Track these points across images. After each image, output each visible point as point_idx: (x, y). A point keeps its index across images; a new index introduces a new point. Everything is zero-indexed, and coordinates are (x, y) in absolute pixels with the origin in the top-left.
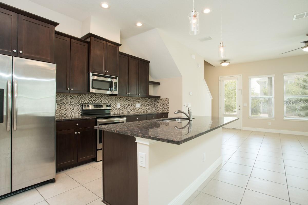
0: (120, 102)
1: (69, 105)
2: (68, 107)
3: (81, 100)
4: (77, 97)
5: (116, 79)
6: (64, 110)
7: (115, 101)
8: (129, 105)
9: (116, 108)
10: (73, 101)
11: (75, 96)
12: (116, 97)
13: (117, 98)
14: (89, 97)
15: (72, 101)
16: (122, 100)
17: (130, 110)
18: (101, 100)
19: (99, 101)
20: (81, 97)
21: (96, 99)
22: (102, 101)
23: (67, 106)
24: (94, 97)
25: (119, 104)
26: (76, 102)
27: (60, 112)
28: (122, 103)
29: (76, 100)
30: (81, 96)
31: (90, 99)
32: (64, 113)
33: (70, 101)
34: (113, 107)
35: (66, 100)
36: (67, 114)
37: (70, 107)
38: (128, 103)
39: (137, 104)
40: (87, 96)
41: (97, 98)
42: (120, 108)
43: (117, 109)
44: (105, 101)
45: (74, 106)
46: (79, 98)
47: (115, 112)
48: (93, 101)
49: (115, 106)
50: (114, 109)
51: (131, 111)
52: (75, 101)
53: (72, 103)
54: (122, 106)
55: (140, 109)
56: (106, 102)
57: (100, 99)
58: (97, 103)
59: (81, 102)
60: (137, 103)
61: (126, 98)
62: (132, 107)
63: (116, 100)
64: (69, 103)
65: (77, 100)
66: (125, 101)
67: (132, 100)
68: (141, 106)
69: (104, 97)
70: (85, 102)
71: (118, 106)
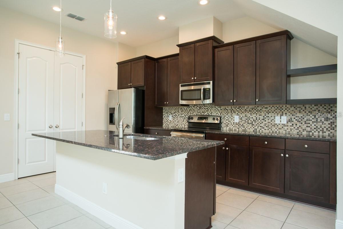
0: (239, 114)
1: (180, 117)
2: (179, 119)
3: (190, 112)
4: (187, 109)
5: (209, 83)
6: (177, 121)
7: (230, 112)
8: (258, 119)
9: (232, 122)
10: (183, 113)
11: (185, 108)
12: (233, 107)
13: (234, 109)
14: (197, 109)
15: (182, 113)
16: (243, 111)
17: (260, 128)
18: (211, 111)
19: (208, 112)
20: (189, 109)
21: (205, 111)
22: (212, 112)
23: (178, 118)
24: (203, 109)
25: (238, 116)
26: (186, 115)
27: (174, 123)
28: (244, 115)
29: (186, 112)
30: (189, 108)
31: (198, 111)
32: (177, 124)
33: (181, 113)
34: (227, 121)
35: (178, 112)
36: (178, 125)
37: (181, 119)
38: (255, 115)
39: (277, 118)
40: (195, 108)
41: (206, 110)
42: (240, 123)
43: (235, 124)
44: (216, 112)
45: (184, 118)
46: (188, 110)
47: (231, 128)
48: (201, 112)
49: (230, 119)
50: (230, 124)
51: (262, 129)
52: (185, 113)
53: (182, 116)
54: (243, 119)
55: (286, 128)
56: (217, 113)
57: (210, 110)
58: (206, 115)
59: (189, 115)
60: (279, 115)
61: (251, 107)
62: (265, 122)
63: (233, 111)
64: (180, 115)
65: (187, 112)
66: (250, 112)
67: (265, 109)
68: (290, 121)
69: (215, 107)
70: (193, 115)
71: (237, 119)
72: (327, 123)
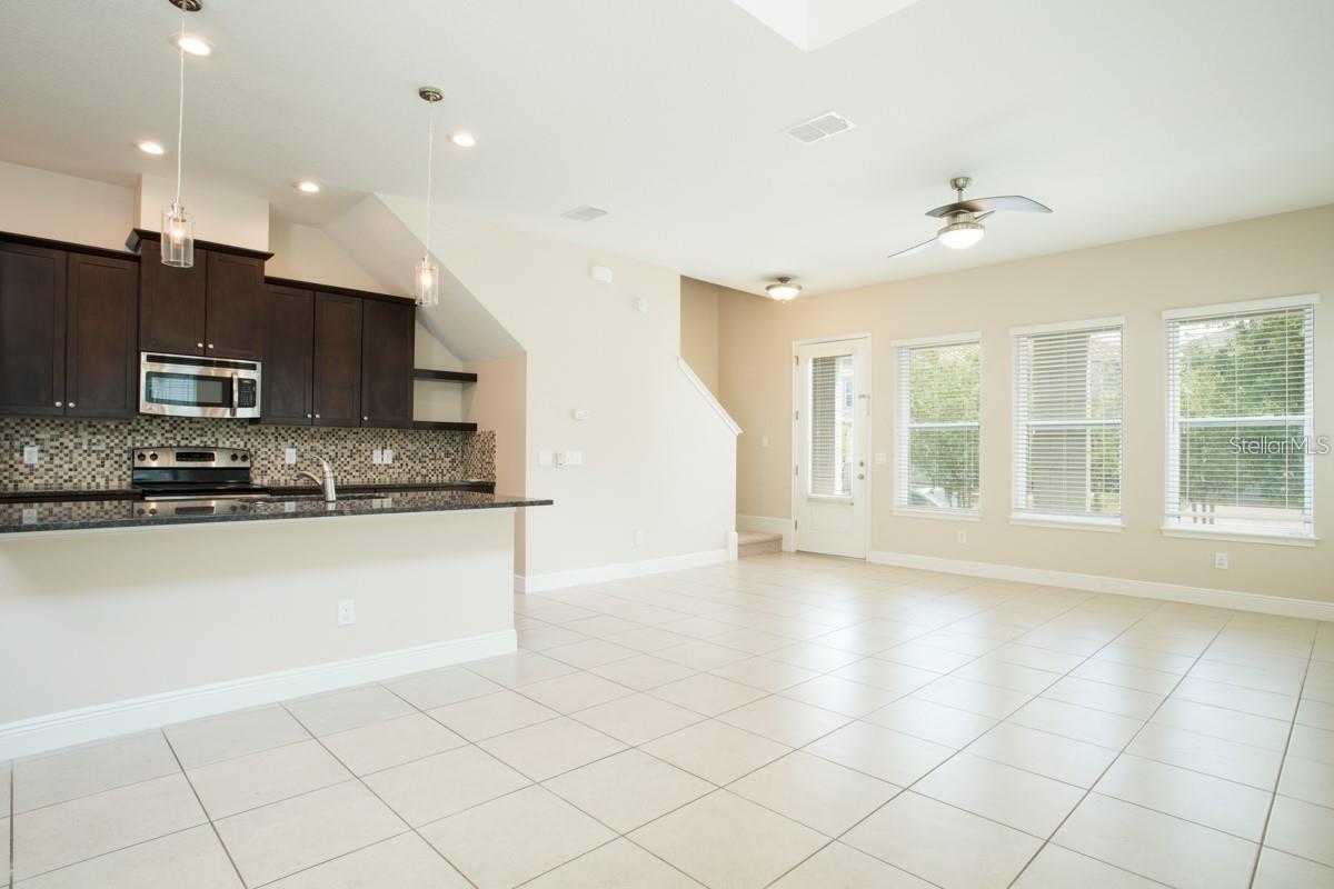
0: (296, 444)
1: (85, 451)
2: (80, 459)
3: (134, 438)
4: (117, 427)
5: (253, 367)
6: (66, 467)
7: (273, 440)
8: (339, 455)
9: (279, 463)
10: (99, 440)
11: (108, 423)
12: (280, 428)
13: (283, 432)
14: (163, 428)
15: (94, 441)
16: (306, 438)
17: (343, 474)
18: (213, 436)
19: (205, 439)
20: (130, 427)
21: (194, 436)
22: (217, 439)
23: (75, 455)
24: (187, 428)
25: (294, 450)
26: (112, 444)
27: (51, 473)
28: (308, 448)
29: (112, 437)
30: (130, 424)
31: (167, 435)
32: (66, 477)
33: (90, 440)
34: (266, 462)
35: (72, 437)
36: (75, 481)
37: (89, 459)
38: (333, 447)
39: (377, 453)
40: (155, 424)
41: (199, 432)
42: (299, 465)
43: (286, 467)
44: (231, 440)
45: (103, 455)
46: (126, 431)
47: (276, 478)
48: (179, 439)
49: (273, 456)
50: (272, 468)
52: (108, 441)
53: (94, 448)
54: (307, 456)
55: (391, 471)
56: (235, 443)
57: (209, 433)
58: (198, 446)
59: (129, 444)
60: (380, 448)
61: (324, 430)
62: (354, 462)
63: (279, 438)
64: (85, 447)
65: (117, 437)
66: (322, 442)
67: (354, 436)
68: (397, 458)
69: (228, 427)
70: (146, 445)
71: (290, 456)
72: (447, 460)
